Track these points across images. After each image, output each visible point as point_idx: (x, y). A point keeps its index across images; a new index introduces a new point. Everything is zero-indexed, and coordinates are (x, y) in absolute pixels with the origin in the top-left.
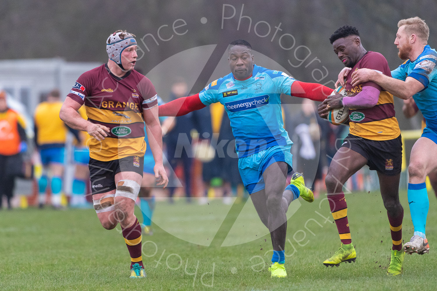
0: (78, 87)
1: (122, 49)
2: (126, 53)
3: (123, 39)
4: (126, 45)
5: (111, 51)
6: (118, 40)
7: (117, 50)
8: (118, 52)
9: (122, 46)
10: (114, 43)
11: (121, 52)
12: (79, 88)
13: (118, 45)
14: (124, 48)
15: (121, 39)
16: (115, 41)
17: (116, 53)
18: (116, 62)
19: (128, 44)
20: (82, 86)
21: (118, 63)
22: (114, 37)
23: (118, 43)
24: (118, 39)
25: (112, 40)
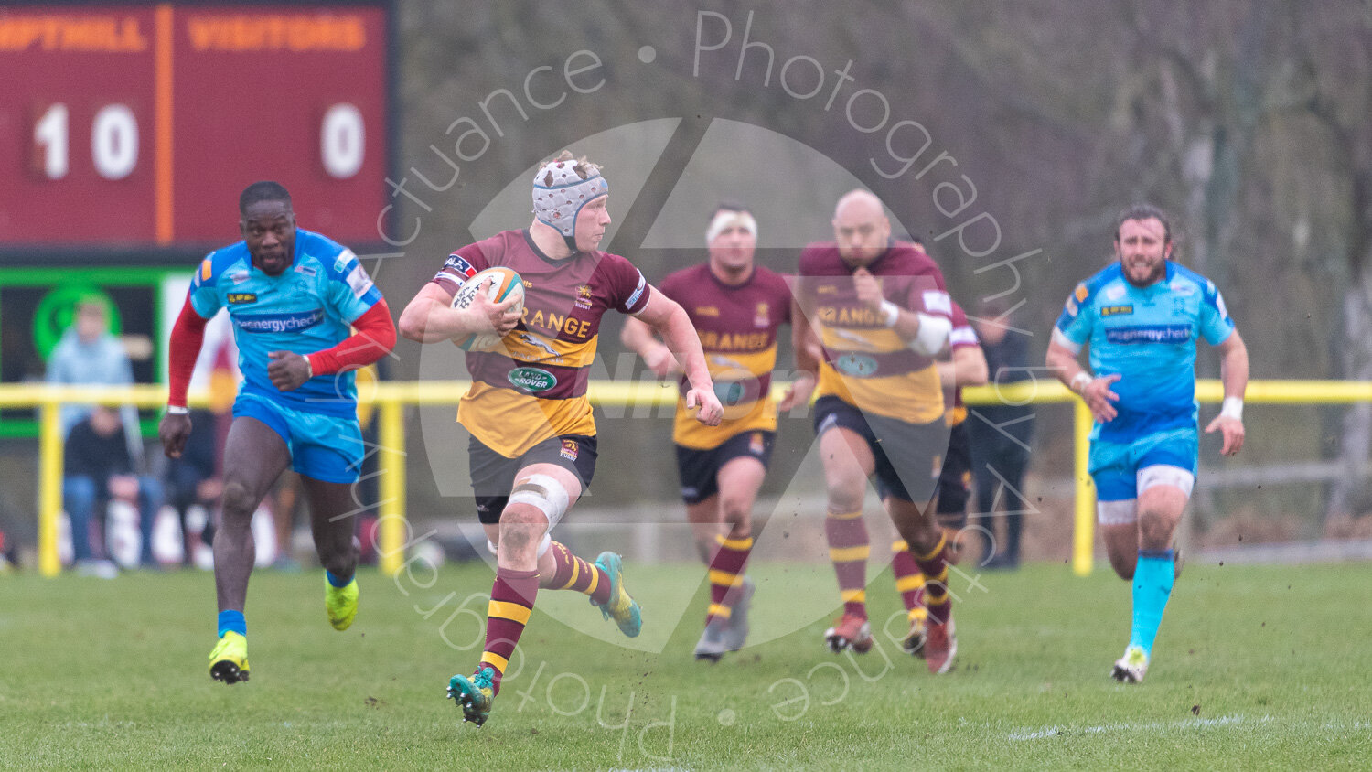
0: (461, 268)
1: (582, 201)
2: (590, 213)
3: (585, 179)
4: (593, 194)
5: (554, 204)
6: (572, 181)
7: (569, 202)
8: (572, 209)
9: (582, 196)
10: (562, 186)
11: (579, 210)
12: (463, 270)
13: (573, 192)
14: (586, 202)
15: (580, 179)
16: (564, 180)
17: (566, 209)
18: (560, 232)
19: (597, 191)
20: (471, 266)
21: (565, 234)
22: (562, 171)
23: (573, 188)
24: (574, 177)
25: (557, 179)
